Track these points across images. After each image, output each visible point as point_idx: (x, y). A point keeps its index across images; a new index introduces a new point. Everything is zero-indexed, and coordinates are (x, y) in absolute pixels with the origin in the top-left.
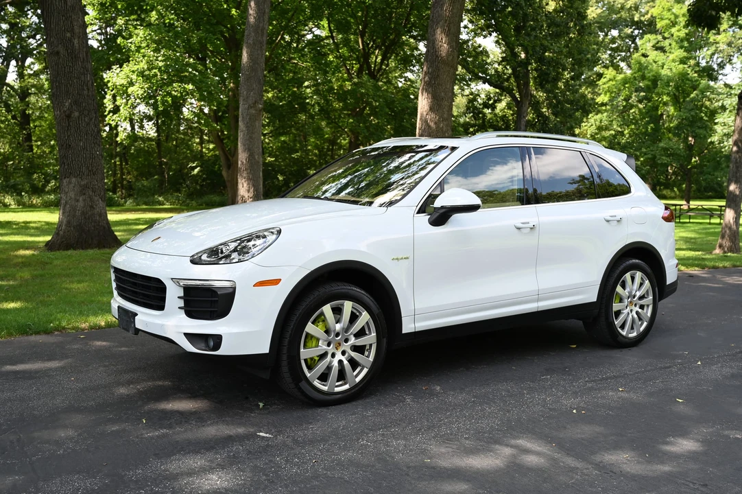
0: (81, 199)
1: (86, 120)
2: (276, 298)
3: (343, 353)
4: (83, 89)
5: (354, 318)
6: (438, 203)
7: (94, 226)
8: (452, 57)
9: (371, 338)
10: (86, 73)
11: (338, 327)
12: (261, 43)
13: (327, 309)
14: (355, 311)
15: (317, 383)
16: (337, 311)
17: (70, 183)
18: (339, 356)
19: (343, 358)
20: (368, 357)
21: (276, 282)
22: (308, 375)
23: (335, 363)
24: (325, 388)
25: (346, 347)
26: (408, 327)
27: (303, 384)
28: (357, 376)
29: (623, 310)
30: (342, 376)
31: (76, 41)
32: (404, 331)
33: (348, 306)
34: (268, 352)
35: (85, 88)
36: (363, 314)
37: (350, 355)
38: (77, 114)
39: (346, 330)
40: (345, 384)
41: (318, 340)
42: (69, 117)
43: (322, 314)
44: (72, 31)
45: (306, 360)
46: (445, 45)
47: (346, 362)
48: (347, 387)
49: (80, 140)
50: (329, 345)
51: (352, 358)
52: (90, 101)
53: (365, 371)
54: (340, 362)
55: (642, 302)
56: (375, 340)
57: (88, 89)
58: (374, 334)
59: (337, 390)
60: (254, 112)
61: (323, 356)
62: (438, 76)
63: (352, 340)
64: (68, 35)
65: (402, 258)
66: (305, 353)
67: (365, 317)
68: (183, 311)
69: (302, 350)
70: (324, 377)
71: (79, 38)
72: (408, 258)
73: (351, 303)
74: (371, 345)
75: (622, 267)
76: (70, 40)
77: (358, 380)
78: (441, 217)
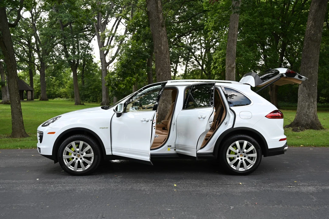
4: (165, 65)
5: (84, 147)
11: (78, 149)
13: (73, 143)
14: (84, 145)
15: (69, 167)
16: (77, 144)
18: (79, 160)
20: (90, 161)
21: (54, 133)
22: (66, 164)
23: (77, 162)
24: (73, 169)
25: (82, 157)
28: (86, 167)
29: (235, 158)
30: (79, 166)
32: (107, 154)
35: (165, 64)
37: (83, 160)
38: (162, 73)
39: (82, 151)
42: (159, 74)
43: (71, 145)
44: (161, 44)
47: (81, 162)
48: (82, 170)
50: (75, 155)
52: (167, 68)
53: (89, 166)
54: (79, 162)
56: (93, 156)
57: (166, 64)
58: (93, 154)
59: (77, 171)
63: (85, 155)
64: (160, 45)
65: (104, 128)
67: (89, 147)
69: (64, 156)
71: (164, 46)
72: (107, 128)
73: (83, 142)
76: (160, 47)
77: (86, 169)
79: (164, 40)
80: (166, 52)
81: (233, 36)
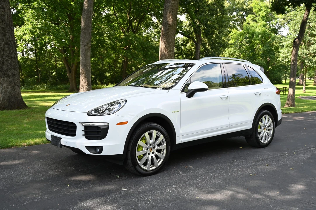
0: (9, 87)
1: (11, 51)
2: (126, 130)
3: (153, 153)
5: (157, 137)
6: (190, 88)
7: (16, 99)
8: (174, 24)
9: (164, 146)
10: (11, 30)
11: (151, 141)
12: (90, 18)
13: (146, 134)
14: (157, 135)
15: (142, 166)
16: (151, 135)
17: (4, 80)
18: (151, 154)
19: (153, 155)
20: (163, 154)
22: (139, 163)
23: (150, 158)
24: (146, 168)
25: (154, 150)
26: (178, 141)
27: (137, 167)
28: (158, 163)
29: (262, 132)
30: (153, 163)
31: (6, 16)
32: (177, 143)
33: (155, 133)
34: (123, 153)
35: (11, 37)
36: (161, 136)
37: (156, 154)
38: (7, 49)
39: (154, 143)
40: (154, 166)
41: (143, 147)
42: (3, 50)
43: (145, 136)
44: (4, 11)
45: (138, 156)
46: (171, 19)
47: (154, 157)
48: (154, 168)
49: (9, 61)
50: (147, 150)
51: (157, 155)
52: (13, 43)
53: (162, 160)
54: (152, 157)
55: (269, 128)
56: (165, 147)
57: (12, 38)
58: (165, 145)
59: (151, 169)
60: (87, 48)
61: (144, 155)
62: (168, 32)
63: (157, 148)
64: (3, 13)
65: (176, 112)
66: (138, 153)
67: (162, 137)
68: (84, 136)
69: (136, 152)
70: (145, 164)
71: (7, 14)
72: (178, 111)
73: (156, 131)
74: (164, 149)
75: (261, 113)
76: (4, 16)
77: (159, 164)
78: (191, 94)
79: (8, 6)
80: (10, 22)
81: (89, 13)
